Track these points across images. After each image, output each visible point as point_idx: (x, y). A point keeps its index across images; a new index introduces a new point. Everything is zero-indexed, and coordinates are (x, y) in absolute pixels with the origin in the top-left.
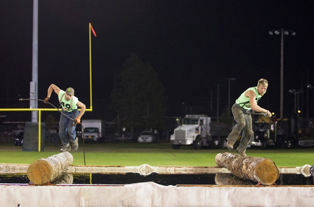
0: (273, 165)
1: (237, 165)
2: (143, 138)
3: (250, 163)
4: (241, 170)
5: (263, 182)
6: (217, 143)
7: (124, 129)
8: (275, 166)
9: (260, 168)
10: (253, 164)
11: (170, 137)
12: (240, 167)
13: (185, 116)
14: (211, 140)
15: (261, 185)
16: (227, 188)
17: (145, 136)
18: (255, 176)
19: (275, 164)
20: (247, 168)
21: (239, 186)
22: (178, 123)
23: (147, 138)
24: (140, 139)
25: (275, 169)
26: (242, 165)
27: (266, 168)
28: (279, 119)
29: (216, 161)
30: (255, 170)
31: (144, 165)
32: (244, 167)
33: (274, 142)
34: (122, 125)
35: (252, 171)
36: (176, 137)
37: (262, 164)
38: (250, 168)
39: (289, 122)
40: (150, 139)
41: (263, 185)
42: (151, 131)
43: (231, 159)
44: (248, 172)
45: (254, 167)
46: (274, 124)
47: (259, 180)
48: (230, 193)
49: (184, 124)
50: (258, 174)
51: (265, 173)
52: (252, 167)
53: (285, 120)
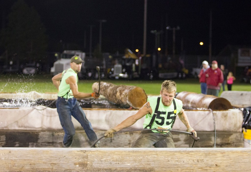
0: (143, 92)
1: (112, 92)
2: (27, 70)
3: (124, 90)
4: (116, 96)
5: (134, 106)
6: (90, 74)
7: (11, 63)
8: (144, 93)
9: (132, 95)
10: (127, 91)
11: (50, 70)
12: (115, 94)
13: (63, 51)
14: (85, 72)
15: (133, 109)
16: (104, 111)
17: (28, 69)
18: (128, 102)
19: (144, 91)
20: (121, 94)
21: (114, 110)
22: (58, 58)
23: (30, 70)
24: (25, 71)
25: (145, 95)
26: (116, 92)
27: (137, 95)
28: (143, 55)
29: (93, 89)
30: (128, 97)
31: (33, 92)
32: (118, 94)
33: (138, 74)
34: (10, 59)
35: (125, 97)
36: (56, 69)
37: (134, 92)
38: (123, 95)
39: (151, 58)
40: (33, 71)
41: (134, 109)
42: (34, 64)
43: (106, 88)
44: (122, 98)
45: (127, 93)
46: (138, 59)
47: (131, 105)
48: (107, 115)
49: (63, 58)
50: (130, 100)
51: (137, 99)
52: (125, 94)
53: (148, 56)
